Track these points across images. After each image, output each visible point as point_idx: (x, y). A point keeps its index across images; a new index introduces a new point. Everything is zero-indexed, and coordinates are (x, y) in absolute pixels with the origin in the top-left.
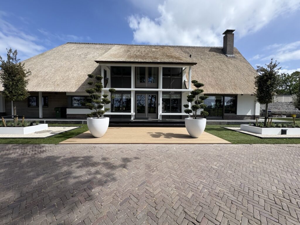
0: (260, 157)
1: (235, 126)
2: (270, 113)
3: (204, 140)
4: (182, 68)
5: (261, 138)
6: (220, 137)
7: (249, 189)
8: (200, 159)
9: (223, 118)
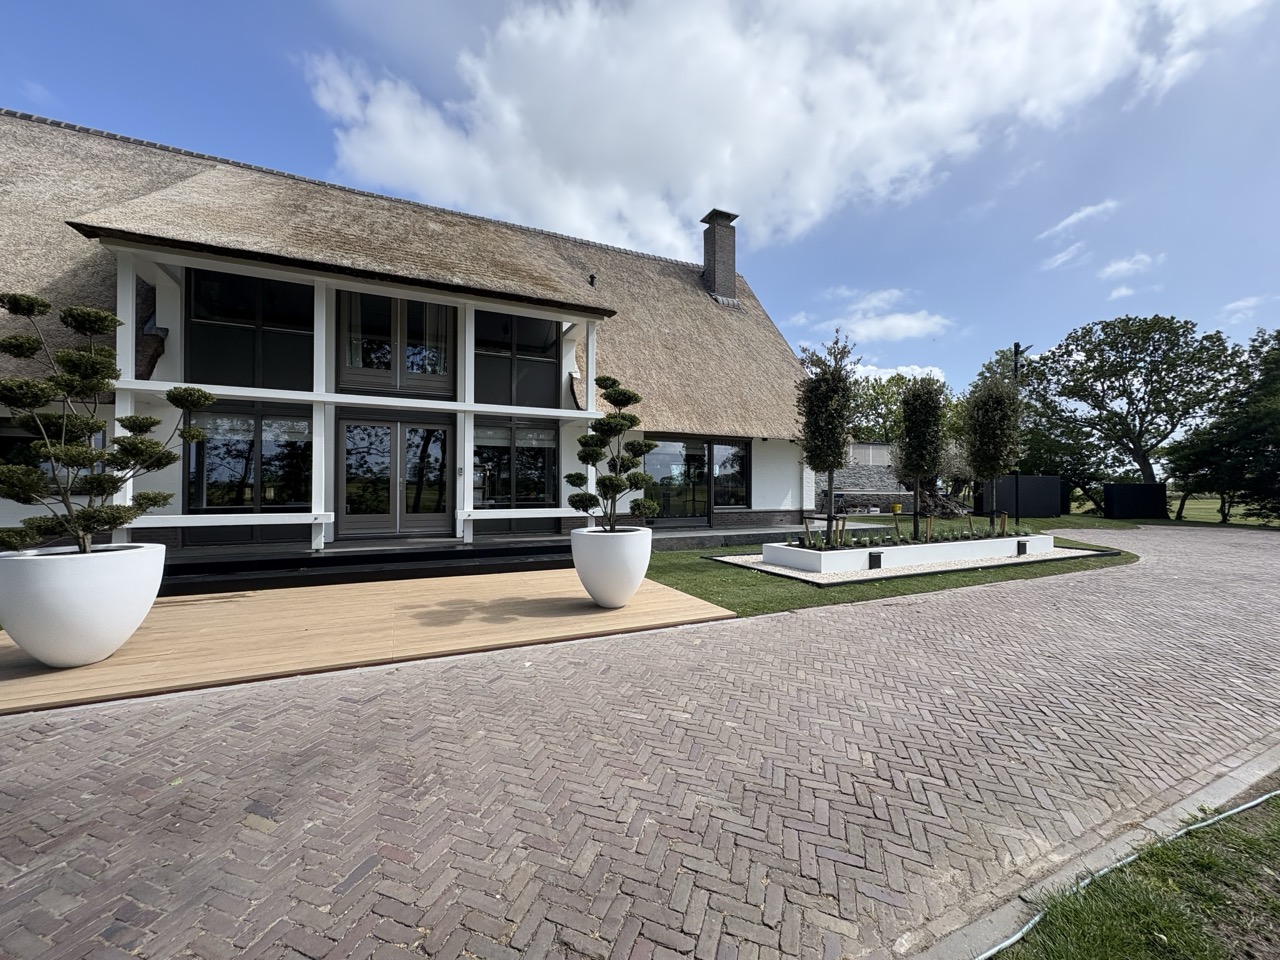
0: (817, 651)
1: (748, 549)
2: (841, 499)
3: (646, 614)
4: (559, 325)
5: (819, 585)
6: (700, 596)
7: (787, 775)
8: (631, 693)
9: (709, 521)
